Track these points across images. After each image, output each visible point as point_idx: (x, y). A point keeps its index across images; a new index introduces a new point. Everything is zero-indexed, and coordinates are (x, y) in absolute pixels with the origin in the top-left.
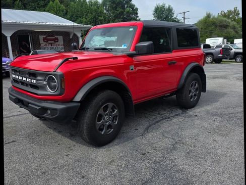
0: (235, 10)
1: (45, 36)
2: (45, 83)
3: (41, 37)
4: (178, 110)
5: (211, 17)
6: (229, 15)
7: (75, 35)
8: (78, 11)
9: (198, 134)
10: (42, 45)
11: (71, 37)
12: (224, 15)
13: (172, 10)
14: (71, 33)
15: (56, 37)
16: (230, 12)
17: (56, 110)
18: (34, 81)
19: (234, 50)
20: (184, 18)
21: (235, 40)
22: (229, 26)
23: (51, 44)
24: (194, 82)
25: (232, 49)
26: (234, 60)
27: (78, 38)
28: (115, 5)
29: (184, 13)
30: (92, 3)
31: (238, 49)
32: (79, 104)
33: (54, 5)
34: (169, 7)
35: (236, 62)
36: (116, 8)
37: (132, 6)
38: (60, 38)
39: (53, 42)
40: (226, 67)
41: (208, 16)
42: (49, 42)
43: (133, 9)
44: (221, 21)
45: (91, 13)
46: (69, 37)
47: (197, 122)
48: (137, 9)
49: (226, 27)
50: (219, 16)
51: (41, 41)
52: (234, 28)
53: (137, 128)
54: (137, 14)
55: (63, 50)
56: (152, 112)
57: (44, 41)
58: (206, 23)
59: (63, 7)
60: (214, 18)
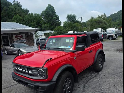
0: (104, 15)
1: (16, 35)
2: (37, 73)
3: (14, 36)
4: (95, 73)
5: (94, 19)
6: (102, 17)
7: (31, 33)
8: (29, 20)
9: (110, 87)
10: (14, 40)
11: (29, 34)
12: (100, 17)
13: (75, 17)
14: (29, 32)
15: (22, 35)
16: (102, 16)
17: (45, 87)
18: (30, 72)
19: (108, 35)
20: (82, 20)
21: (107, 29)
22: (102, 22)
23: (19, 39)
24: (100, 58)
25: (107, 34)
26: (108, 39)
27: (32, 34)
28: (48, 16)
29: (81, 18)
30: (36, 15)
31: (109, 34)
32: (55, 82)
33: (17, 17)
34: (74, 15)
35: (110, 40)
36: (48, 17)
37: (56, 16)
38: (24, 35)
39: (20, 38)
40: (107, 44)
41: (92, 18)
42: (18, 38)
43: (57, 17)
44: (99, 20)
45: (36, 20)
46: (28, 34)
47: (107, 80)
48: (59, 17)
49: (101, 22)
50: (97, 18)
51: (14, 38)
52: (105, 23)
53: (79, 86)
54: (59, 19)
55: (25, 41)
56: (82, 75)
57: (16, 38)
58: (92, 21)
59: (21, 18)
60: (95, 19)
